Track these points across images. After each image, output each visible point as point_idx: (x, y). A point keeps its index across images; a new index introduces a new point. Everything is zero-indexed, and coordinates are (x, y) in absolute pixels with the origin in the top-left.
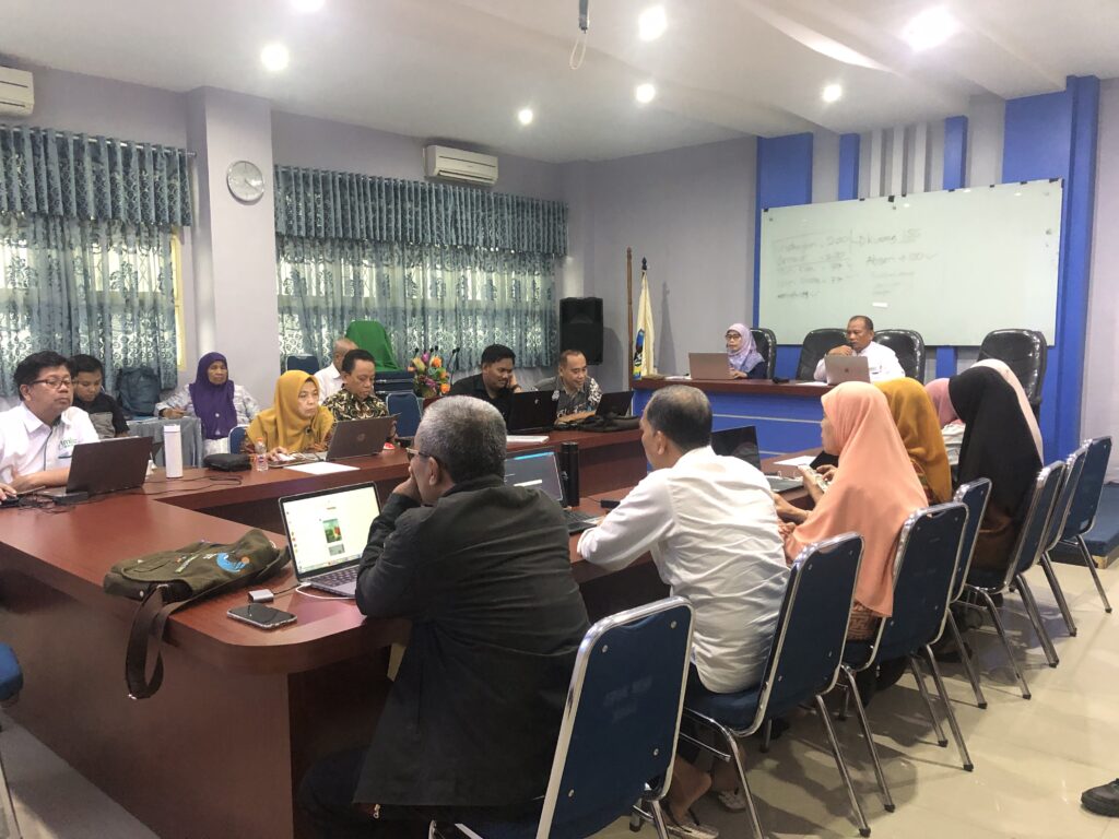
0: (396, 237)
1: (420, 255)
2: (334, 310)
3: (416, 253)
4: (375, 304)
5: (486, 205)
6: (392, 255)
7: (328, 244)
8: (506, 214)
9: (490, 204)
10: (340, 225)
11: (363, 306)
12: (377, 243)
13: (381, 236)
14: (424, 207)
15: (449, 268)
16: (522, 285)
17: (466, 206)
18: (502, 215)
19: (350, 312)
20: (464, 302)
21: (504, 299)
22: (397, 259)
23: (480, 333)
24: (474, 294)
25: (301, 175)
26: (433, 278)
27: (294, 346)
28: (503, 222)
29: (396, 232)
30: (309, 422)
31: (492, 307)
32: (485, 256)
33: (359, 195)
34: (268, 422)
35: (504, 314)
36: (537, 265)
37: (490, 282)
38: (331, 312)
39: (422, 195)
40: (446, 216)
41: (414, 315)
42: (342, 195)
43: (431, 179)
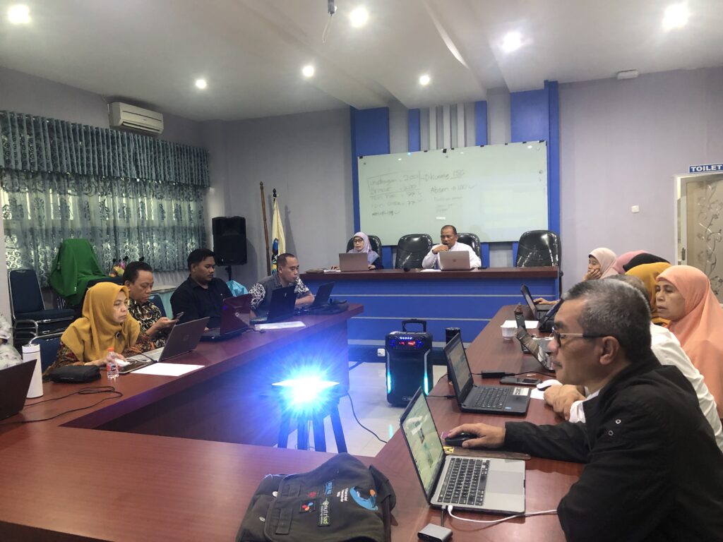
0: (94, 172)
1: (111, 186)
2: (46, 230)
3: (108, 184)
4: (79, 225)
5: (157, 149)
6: (90, 186)
7: (39, 177)
8: (170, 156)
9: (159, 148)
10: (50, 161)
11: (70, 227)
12: (78, 177)
13: (83, 170)
14: (113, 149)
15: (131, 196)
16: (182, 209)
17: (143, 149)
18: (167, 157)
19: (60, 232)
20: (143, 222)
21: (170, 219)
22: (94, 189)
23: (155, 244)
24: (150, 215)
25: (16, 118)
26: (121, 204)
27: (12, 263)
28: (168, 162)
29: (94, 167)
30: (120, 327)
31: (162, 225)
32: (157, 187)
33: (64, 137)
34: (84, 331)
35: (171, 230)
36: (191, 194)
37: (161, 206)
38: (44, 233)
39: (111, 140)
40: (130, 156)
41: (108, 233)
42: (51, 138)
43: (118, 128)
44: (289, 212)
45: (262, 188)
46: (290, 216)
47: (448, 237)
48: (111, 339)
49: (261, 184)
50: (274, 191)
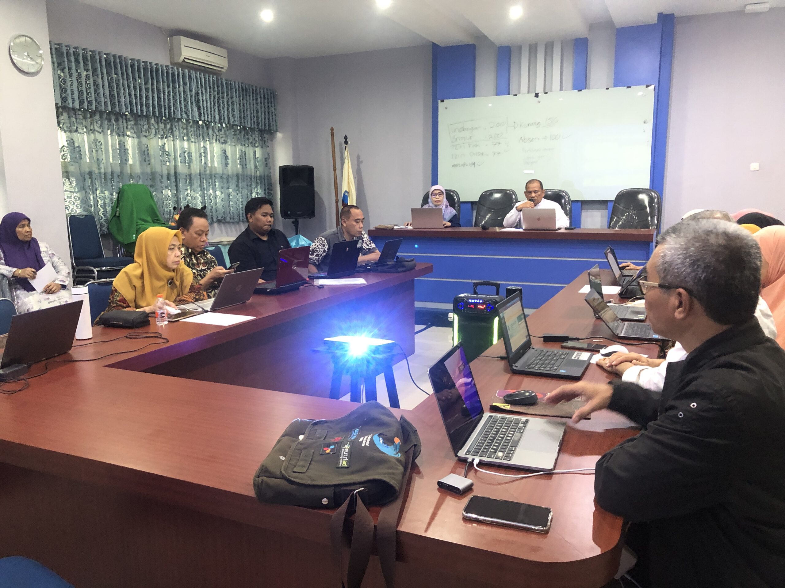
0: (154, 112)
1: (171, 129)
2: (105, 174)
3: (169, 126)
4: (138, 170)
5: (220, 89)
6: (149, 127)
7: (97, 117)
8: (234, 97)
9: (222, 88)
10: (108, 100)
11: (129, 172)
12: (137, 117)
13: (142, 110)
14: (174, 88)
15: (193, 140)
16: (247, 155)
17: (206, 89)
18: (232, 98)
19: (118, 176)
20: (205, 168)
21: (234, 167)
22: (153, 131)
23: (218, 193)
24: (213, 161)
25: (72, 51)
26: (182, 148)
27: (71, 207)
28: (233, 103)
29: (154, 107)
30: (172, 274)
31: (225, 172)
32: (220, 130)
33: (122, 74)
34: (136, 276)
35: (235, 178)
36: (257, 139)
37: (225, 152)
38: (103, 176)
39: (172, 79)
40: (191, 96)
41: (168, 179)
42: (109, 74)
43: (179, 65)
44: (362, 162)
45: (332, 134)
46: (362, 166)
47: (535, 192)
48: (163, 286)
49: (332, 129)
50: (346, 138)
